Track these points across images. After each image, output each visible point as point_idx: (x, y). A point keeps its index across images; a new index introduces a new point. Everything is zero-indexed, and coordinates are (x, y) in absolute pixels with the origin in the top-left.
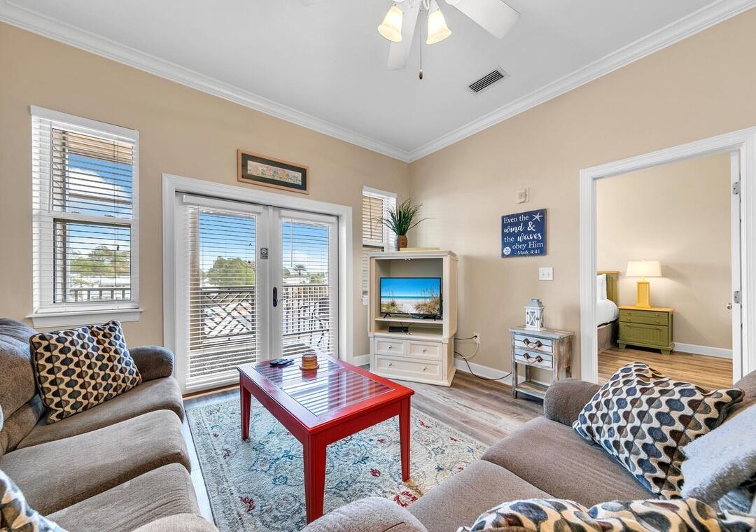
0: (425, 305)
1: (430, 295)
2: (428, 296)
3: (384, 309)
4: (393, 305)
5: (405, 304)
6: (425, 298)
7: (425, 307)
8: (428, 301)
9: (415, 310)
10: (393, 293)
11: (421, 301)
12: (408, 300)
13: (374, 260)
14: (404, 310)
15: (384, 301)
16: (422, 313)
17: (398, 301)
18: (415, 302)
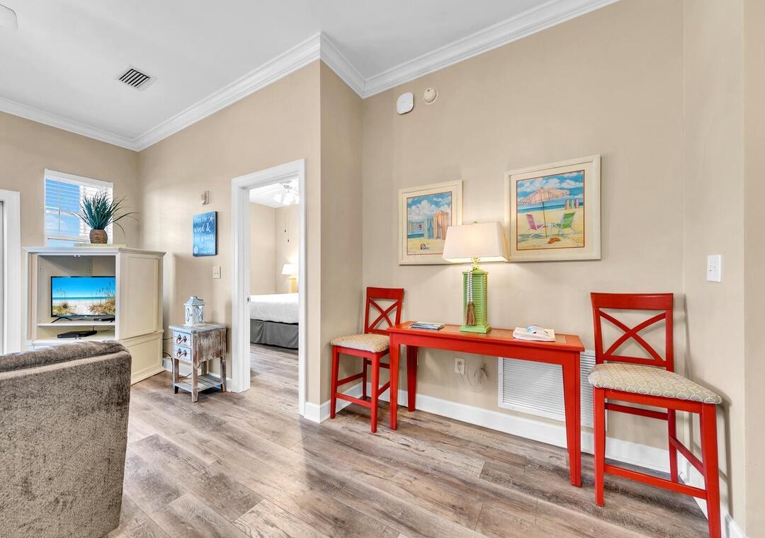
0: (101, 306)
1: (107, 296)
2: (104, 296)
3: (55, 311)
4: (65, 306)
5: (79, 306)
6: (101, 298)
7: (100, 308)
8: (104, 301)
9: (89, 311)
10: (65, 293)
11: (96, 302)
12: (83, 301)
13: (36, 257)
14: (78, 312)
15: (56, 303)
16: (97, 314)
17: (70, 303)
18: (90, 303)
